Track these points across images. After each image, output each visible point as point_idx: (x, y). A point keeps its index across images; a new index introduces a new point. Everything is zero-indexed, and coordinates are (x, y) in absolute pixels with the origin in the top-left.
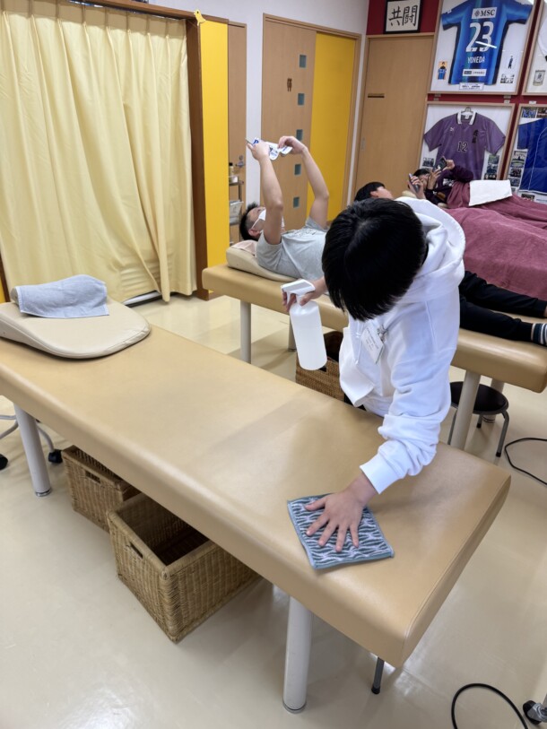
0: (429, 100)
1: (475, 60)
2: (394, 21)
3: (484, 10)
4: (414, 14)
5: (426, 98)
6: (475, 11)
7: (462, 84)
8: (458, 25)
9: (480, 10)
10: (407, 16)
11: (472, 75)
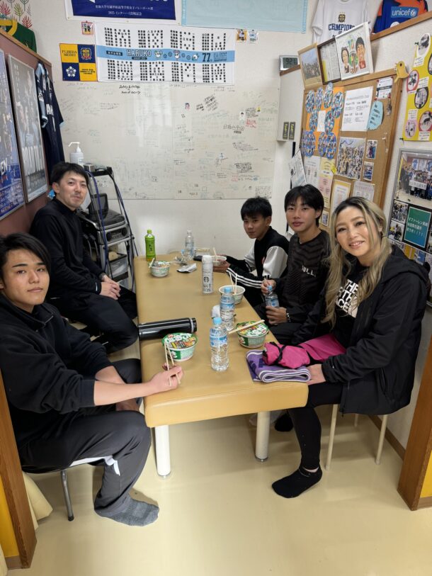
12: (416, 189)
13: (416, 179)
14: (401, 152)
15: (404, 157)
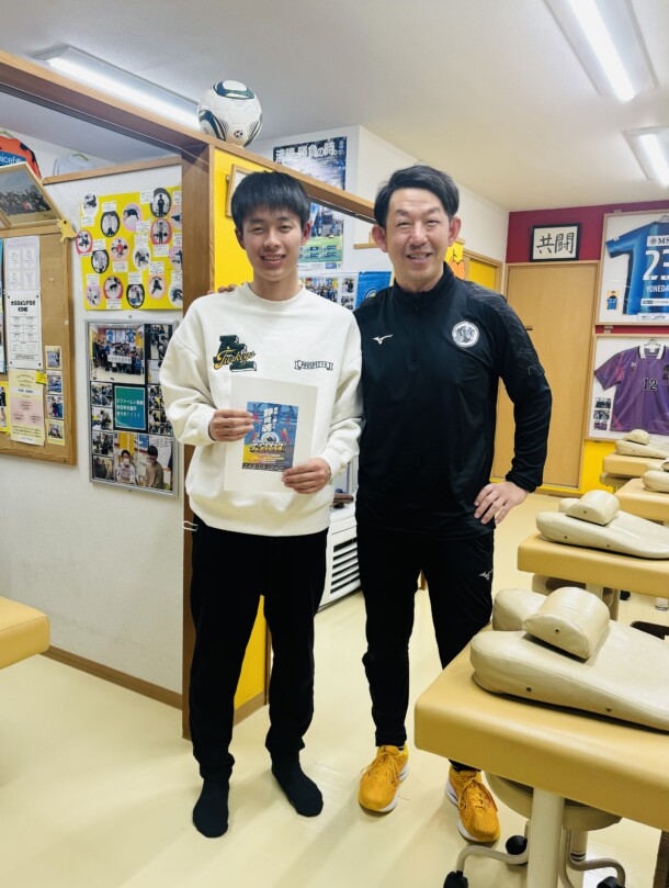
0: (597, 332)
1: (657, 289)
2: (544, 249)
3: (662, 237)
4: (570, 241)
5: (594, 330)
6: (650, 238)
7: (640, 315)
8: (630, 253)
9: (657, 237)
10: (561, 244)
11: (654, 304)
12: (118, 364)
13: (116, 353)
14: (88, 324)
15: (93, 329)
